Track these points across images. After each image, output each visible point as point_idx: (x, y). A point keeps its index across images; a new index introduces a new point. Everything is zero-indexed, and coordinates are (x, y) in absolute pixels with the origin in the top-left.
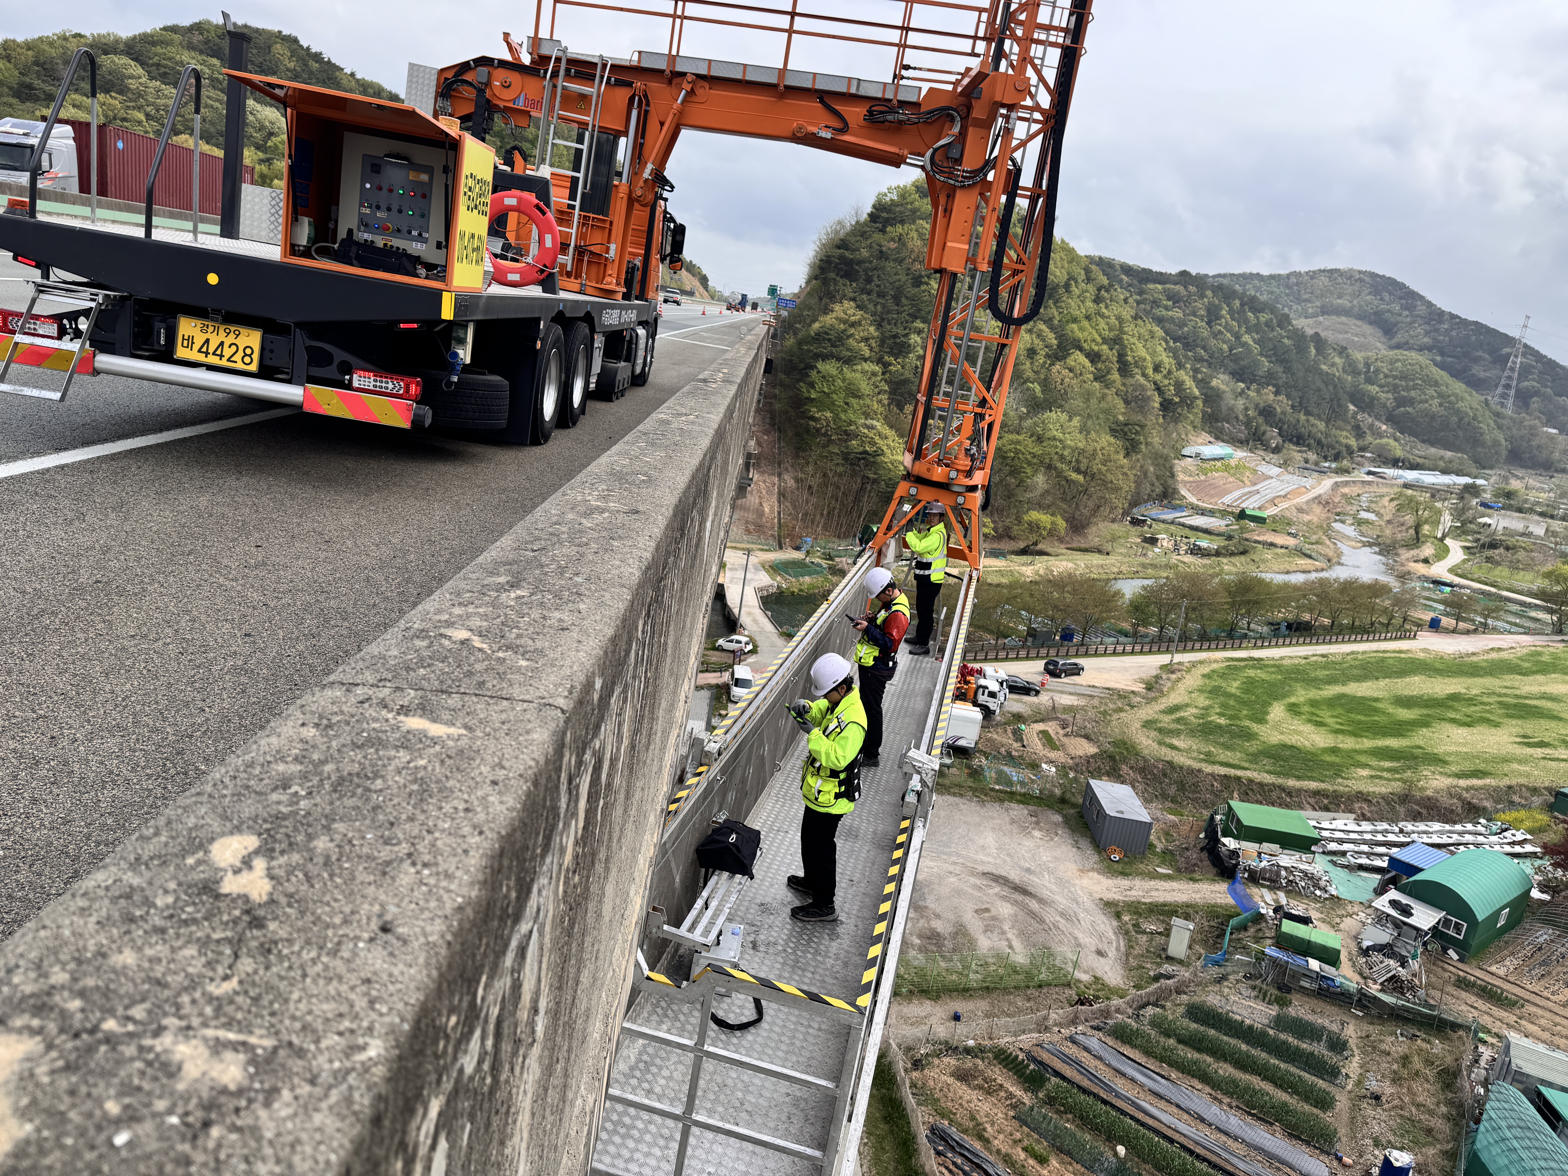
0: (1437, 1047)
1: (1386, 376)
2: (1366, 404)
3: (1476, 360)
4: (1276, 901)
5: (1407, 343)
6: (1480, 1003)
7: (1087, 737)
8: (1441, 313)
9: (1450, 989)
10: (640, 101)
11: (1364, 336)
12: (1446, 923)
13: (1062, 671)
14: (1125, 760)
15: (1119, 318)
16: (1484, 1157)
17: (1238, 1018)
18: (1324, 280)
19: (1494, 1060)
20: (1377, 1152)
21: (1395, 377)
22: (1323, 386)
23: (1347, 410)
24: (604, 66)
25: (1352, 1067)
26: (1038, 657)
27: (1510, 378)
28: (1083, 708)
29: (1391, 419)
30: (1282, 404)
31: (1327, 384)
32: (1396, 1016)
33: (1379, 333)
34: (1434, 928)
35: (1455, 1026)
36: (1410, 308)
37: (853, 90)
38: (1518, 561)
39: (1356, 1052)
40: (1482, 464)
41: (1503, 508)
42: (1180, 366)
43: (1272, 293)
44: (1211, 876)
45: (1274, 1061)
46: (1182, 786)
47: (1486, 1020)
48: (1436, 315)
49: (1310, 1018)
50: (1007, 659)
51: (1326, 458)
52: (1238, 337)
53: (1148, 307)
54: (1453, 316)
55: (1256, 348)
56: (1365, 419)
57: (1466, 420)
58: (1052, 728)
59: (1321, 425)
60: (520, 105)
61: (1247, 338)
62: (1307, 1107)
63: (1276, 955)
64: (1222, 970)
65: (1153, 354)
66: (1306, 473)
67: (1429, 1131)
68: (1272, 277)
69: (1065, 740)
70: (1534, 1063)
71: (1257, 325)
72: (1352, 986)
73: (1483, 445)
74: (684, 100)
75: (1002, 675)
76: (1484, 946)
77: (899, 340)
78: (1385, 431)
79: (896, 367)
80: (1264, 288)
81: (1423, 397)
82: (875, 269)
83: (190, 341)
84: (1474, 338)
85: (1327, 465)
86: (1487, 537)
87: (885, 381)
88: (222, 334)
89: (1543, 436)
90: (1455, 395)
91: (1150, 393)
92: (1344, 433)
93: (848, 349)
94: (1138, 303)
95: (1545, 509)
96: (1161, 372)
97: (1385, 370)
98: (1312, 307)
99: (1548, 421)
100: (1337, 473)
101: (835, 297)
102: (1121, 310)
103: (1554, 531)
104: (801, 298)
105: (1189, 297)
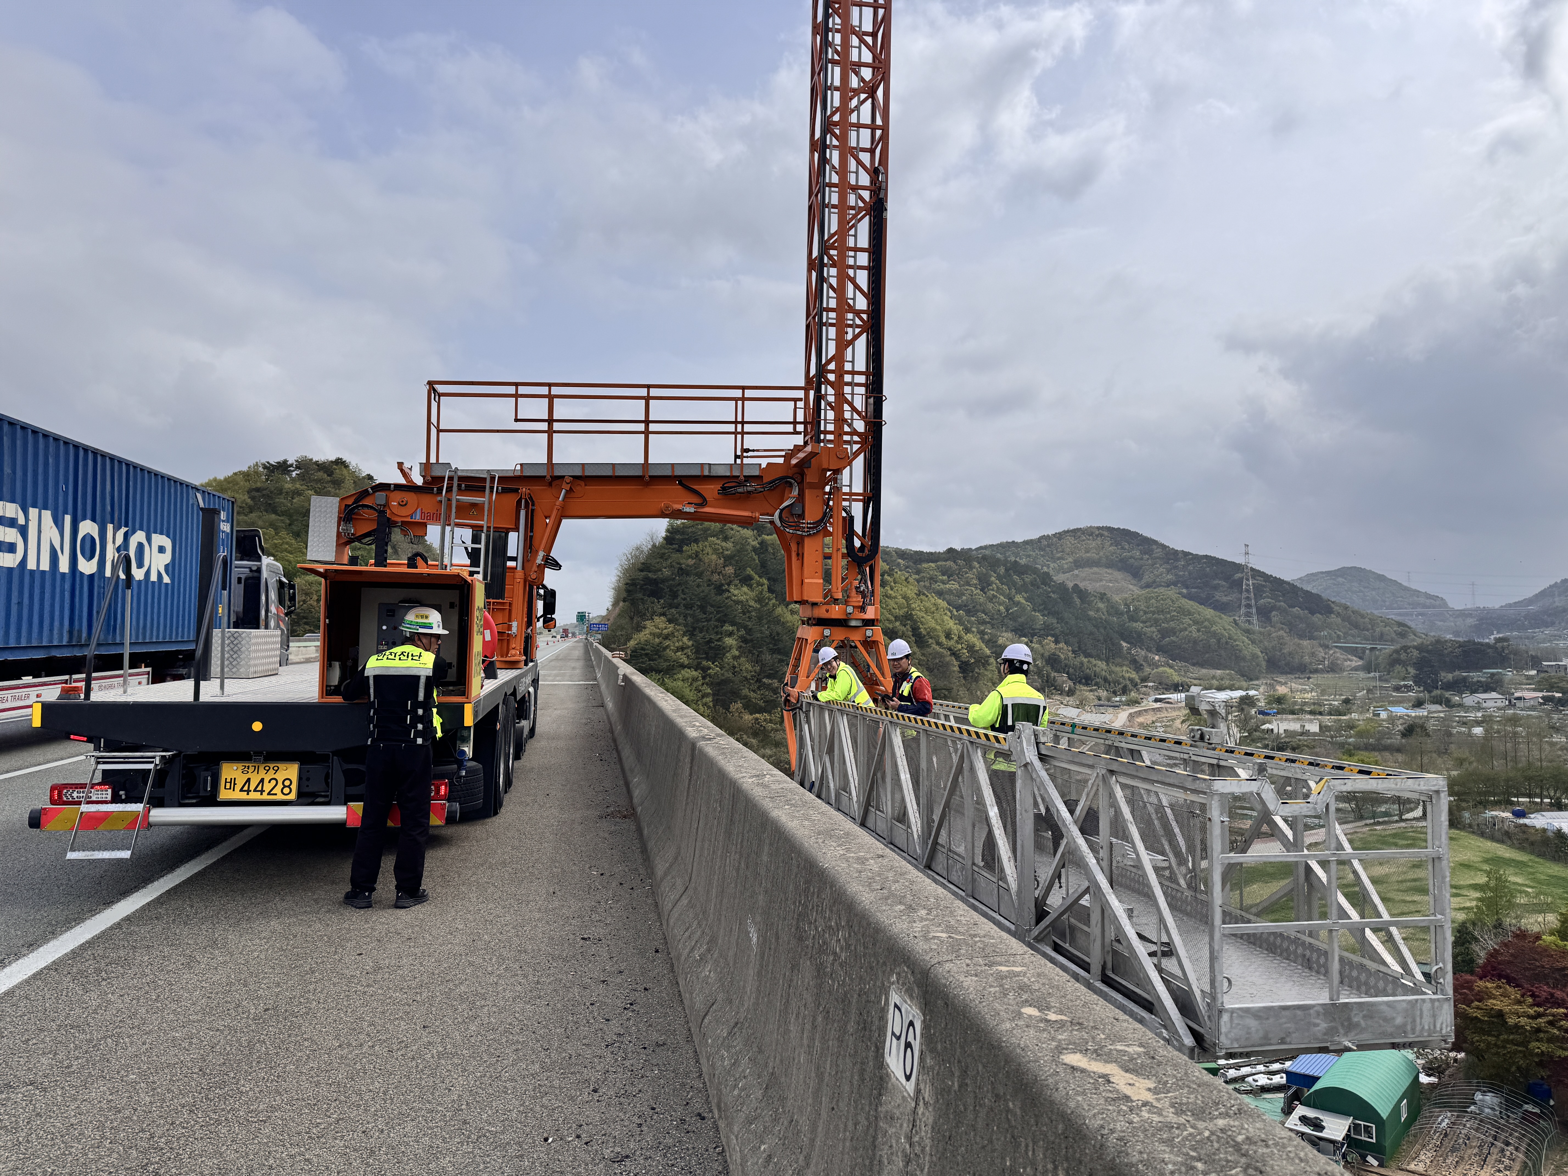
1: (1145, 613)
2: (1136, 639)
3: (1216, 588)
5: (1154, 582)
8: (1176, 552)
10: (526, 501)
11: (1116, 581)
12: (1356, 1128)
15: (905, 597)
18: (1069, 541)
21: (1154, 613)
22: (1095, 630)
23: (1121, 647)
24: (493, 478)
27: (1248, 598)
29: (1160, 650)
30: (1064, 651)
31: (1097, 627)
33: (1130, 578)
34: (1348, 1136)
36: (1149, 552)
37: (706, 473)
40: (1249, 676)
41: (1278, 713)
42: (968, 630)
43: (1029, 556)
48: (1172, 556)
51: (1115, 693)
52: (1010, 598)
53: (927, 584)
54: (1186, 554)
55: (1028, 606)
56: (1140, 653)
57: (1223, 640)
59: (1103, 665)
60: (417, 518)
61: (1019, 598)
65: (942, 623)
66: (1102, 709)
68: (1026, 543)
71: (1025, 584)
73: (1244, 659)
74: (565, 497)
76: (1397, 1145)
77: (713, 645)
78: (1159, 661)
79: (714, 669)
80: (1022, 553)
81: (1181, 626)
82: (679, 584)
83: (233, 783)
84: (1208, 569)
85: (1118, 699)
86: (1273, 741)
87: (707, 684)
88: (262, 772)
89: (1291, 643)
90: (1208, 620)
91: (948, 659)
92: (1125, 668)
93: (666, 660)
94: (918, 581)
95: (1312, 707)
96: (952, 638)
97: (1142, 607)
98: (1067, 563)
99: (1291, 630)
100: (1129, 705)
101: (645, 614)
102: (904, 589)
103: (1326, 726)
104: (612, 620)
105: (960, 569)
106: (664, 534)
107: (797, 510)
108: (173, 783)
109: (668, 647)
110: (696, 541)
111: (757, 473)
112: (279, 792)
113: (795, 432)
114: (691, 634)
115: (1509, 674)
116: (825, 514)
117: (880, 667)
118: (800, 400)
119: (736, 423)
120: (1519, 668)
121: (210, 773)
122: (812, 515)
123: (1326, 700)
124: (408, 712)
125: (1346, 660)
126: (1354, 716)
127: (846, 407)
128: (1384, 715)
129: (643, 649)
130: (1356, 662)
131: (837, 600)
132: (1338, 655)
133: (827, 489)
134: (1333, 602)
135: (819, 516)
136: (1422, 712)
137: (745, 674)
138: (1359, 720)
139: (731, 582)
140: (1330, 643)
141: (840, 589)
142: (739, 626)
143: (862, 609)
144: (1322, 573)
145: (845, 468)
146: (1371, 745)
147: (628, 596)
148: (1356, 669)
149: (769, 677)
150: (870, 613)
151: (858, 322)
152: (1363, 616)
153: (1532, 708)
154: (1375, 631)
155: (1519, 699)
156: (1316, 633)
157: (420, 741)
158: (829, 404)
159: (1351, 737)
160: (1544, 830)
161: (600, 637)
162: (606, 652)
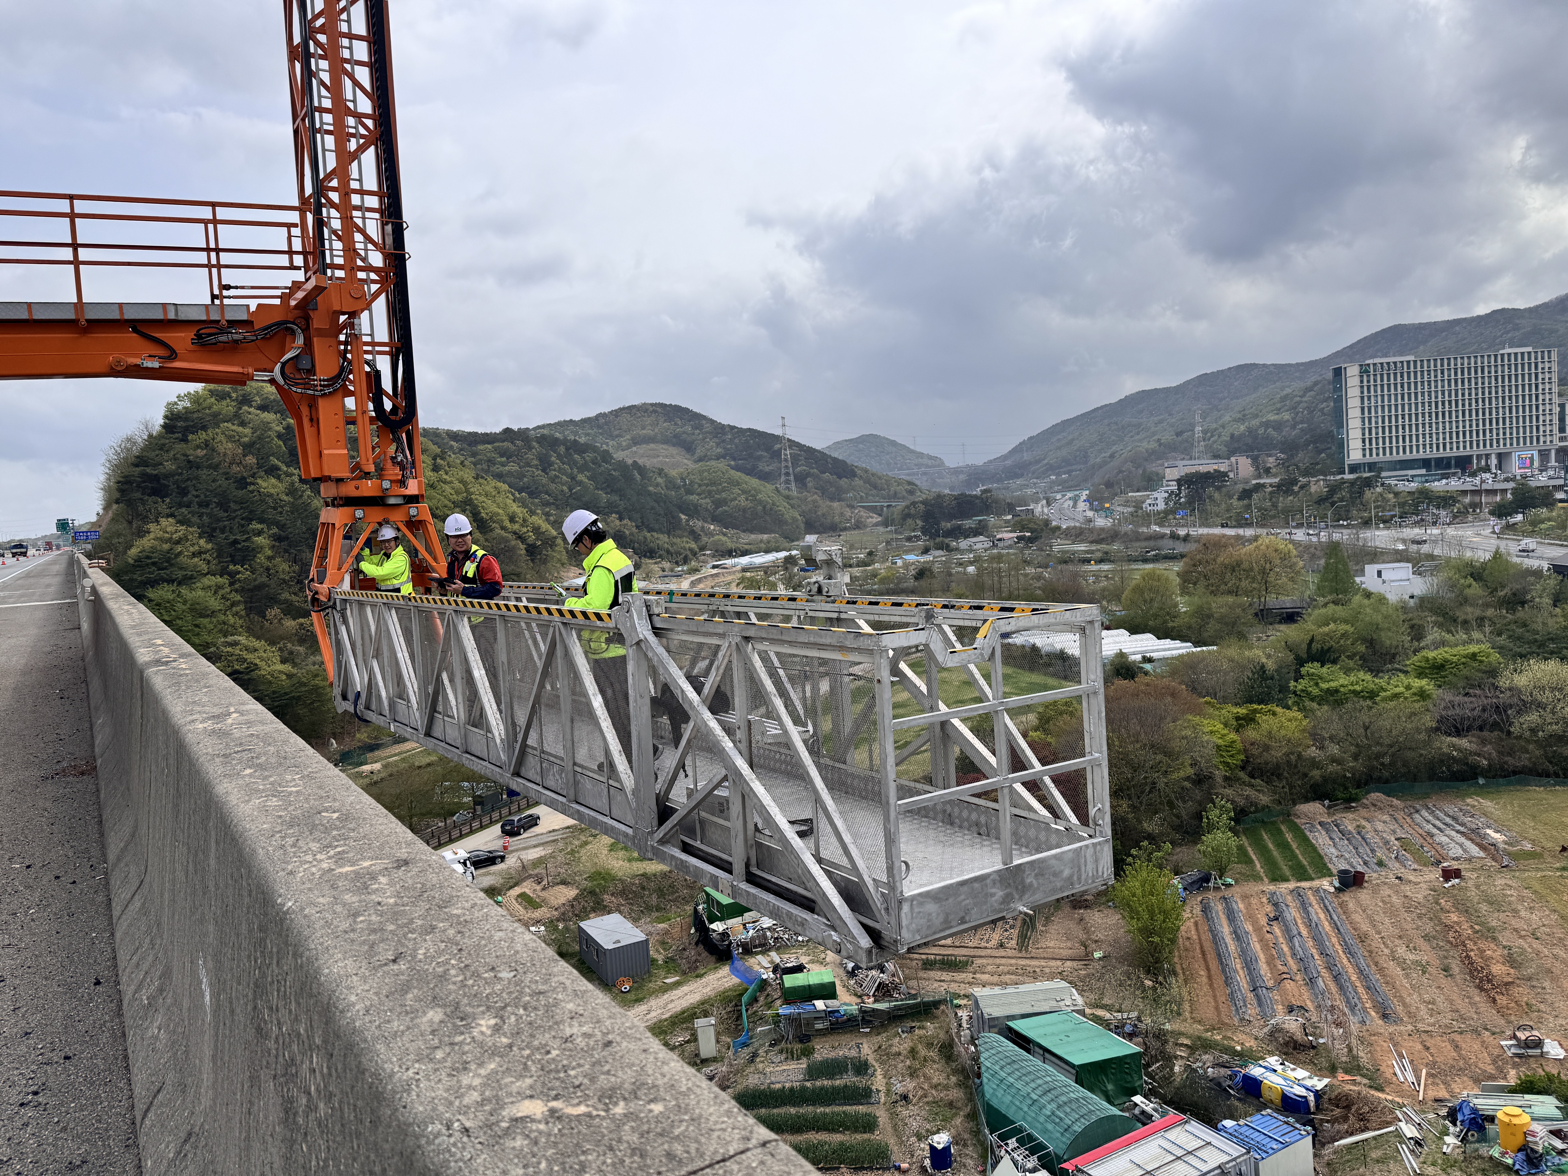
0: (930, 1028)
1: (700, 485)
2: (693, 511)
3: (759, 458)
4: (772, 962)
5: (706, 456)
6: (945, 976)
7: (564, 883)
8: (722, 427)
9: (922, 974)
11: (672, 456)
13: (519, 828)
14: (604, 890)
15: (461, 481)
16: (995, 1103)
17: (778, 1086)
18: (626, 417)
19: (971, 1018)
20: (922, 1145)
21: (707, 485)
22: (656, 505)
23: (680, 520)
25: (878, 1082)
26: (492, 823)
27: (787, 467)
28: (552, 856)
29: (715, 519)
30: (629, 527)
31: (658, 502)
32: (894, 1018)
33: (683, 453)
35: (936, 1004)
36: (699, 427)
37: (171, 316)
39: (877, 1065)
40: (791, 537)
42: (532, 513)
43: (587, 435)
44: (712, 966)
45: (820, 1110)
46: (660, 892)
47: (954, 988)
48: (719, 430)
49: (832, 1055)
50: (461, 836)
51: (677, 563)
52: (573, 478)
53: (485, 466)
54: (732, 428)
55: (591, 485)
56: (696, 524)
57: (768, 507)
58: (527, 887)
59: (665, 538)
61: (581, 477)
62: (859, 1137)
63: (788, 1012)
64: (751, 1049)
65: (505, 507)
66: (666, 580)
67: (951, 1104)
68: (584, 421)
69: (544, 894)
70: (997, 1005)
71: (586, 464)
72: (854, 1009)
73: (786, 523)
75: (463, 854)
77: (239, 546)
78: (714, 530)
79: (244, 574)
80: (580, 432)
81: (732, 496)
82: (188, 480)
84: (752, 441)
85: (680, 569)
87: (236, 591)
89: (824, 505)
90: (754, 489)
91: (513, 543)
92: (685, 539)
93: (181, 569)
94: (475, 464)
96: (517, 522)
97: (697, 480)
98: (625, 441)
99: (823, 494)
100: (690, 573)
101: (147, 517)
102: (461, 473)
103: (856, 577)
104: (104, 526)
105: (519, 450)
106: (161, 422)
107: (305, 364)
109: (180, 553)
110: (204, 428)
111: (244, 317)
113: (292, 267)
114: (210, 537)
115: (992, 520)
116: (342, 369)
117: (429, 549)
118: (295, 225)
119: (208, 250)
120: (999, 514)
122: (325, 369)
123: (854, 554)
125: (868, 518)
126: (877, 565)
127: (358, 237)
128: (900, 563)
129: (148, 557)
130: (876, 519)
131: (369, 473)
132: (862, 513)
133: (342, 338)
134: (856, 467)
135: (335, 372)
136: (928, 558)
137: (282, 576)
138: (880, 569)
139: (254, 473)
140: (855, 504)
141: (371, 461)
142: (269, 523)
143: (402, 483)
144: (846, 441)
145: (362, 311)
146: (891, 589)
147: (122, 496)
148: (876, 525)
150: (413, 488)
151: (363, 131)
152: (880, 478)
153: (1009, 547)
154: (890, 491)
155: (1000, 540)
156: (843, 495)
158: (334, 232)
159: (875, 584)
160: (1023, 646)
161: (89, 547)
162: (85, 561)
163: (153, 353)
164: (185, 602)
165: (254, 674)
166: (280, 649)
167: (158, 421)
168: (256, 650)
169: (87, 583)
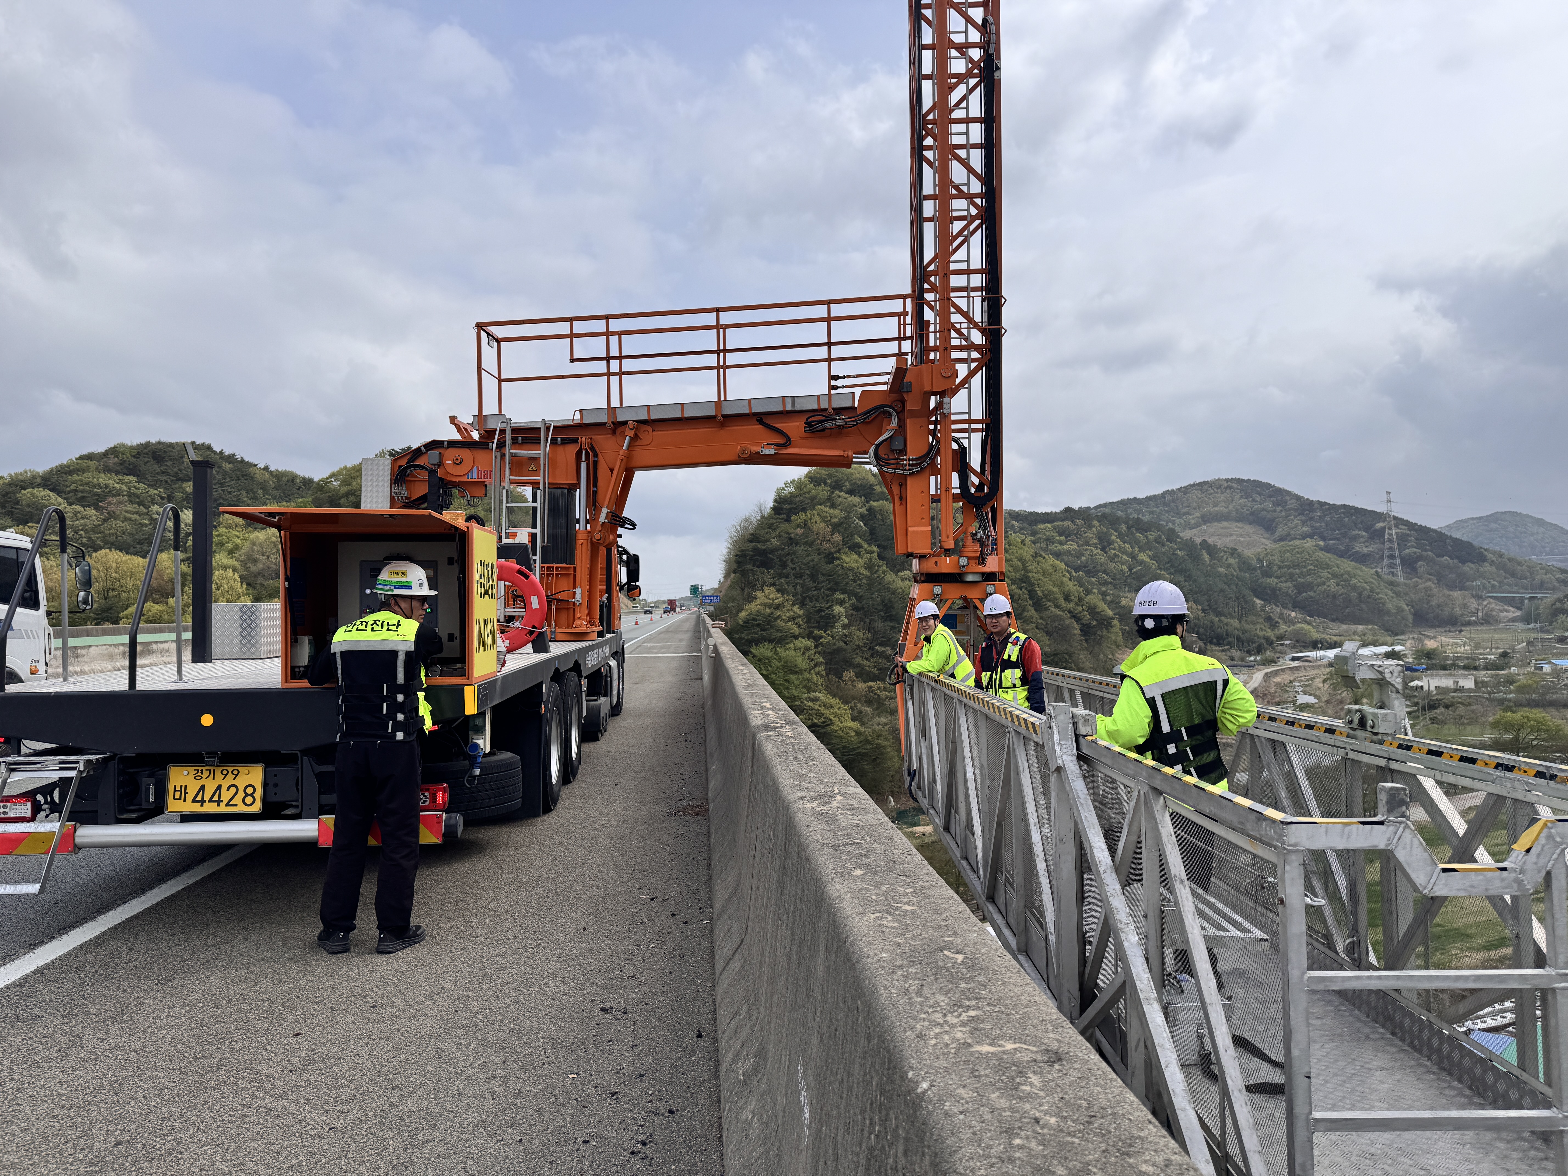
1: (1280, 568)
2: (1270, 595)
3: (1355, 538)
5: (1289, 535)
8: (1311, 503)
10: (587, 454)
11: (1248, 535)
15: (1020, 559)
18: (1196, 494)
21: (1289, 567)
22: (1226, 587)
23: (1254, 605)
24: (548, 428)
27: (1391, 549)
29: (1296, 606)
31: (1229, 586)
33: (1261, 530)
36: (1281, 503)
37: (789, 407)
38: (1461, 717)
40: (1394, 631)
41: (1427, 669)
42: (1088, 592)
43: (1152, 513)
48: (1306, 507)
51: (1249, 653)
52: (1133, 557)
53: (1043, 545)
54: (1322, 504)
55: (1153, 564)
56: (1275, 610)
57: (1365, 593)
59: (1235, 623)
60: (474, 477)
61: (1142, 556)
65: (1061, 585)
68: (1149, 498)
71: (1148, 543)
73: (1388, 613)
74: (629, 446)
77: (823, 614)
78: (1295, 618)
79: (826, 638)
80: (1144, 509)
81: (1319, 580)
82: (788, 554)
83: (183, 792)
84: (1347, 519)
85: (1252, 658)
86: (1424, 699)
87: (819, 653)
88: (219, 776)
89: (1440, 595)
90: (1348, 573)
91: (1067, 622)
92: (1259, 626)
93: (778, 630)
94: (1034, 543)
95: (1466, 662)
96: (1072, 600)
97: (1277, 562)
98: (1194, 519)
99: (1439, 581)
100: (1264, 665)
101: (755, 585)
102: (1020, 551)
103: (1483, 682)
104: (723, 591)
105: (1078, 529)
106: (771, 504)
107: (898, 445)
108: (108, 793)
109: (779, 617)
110: (804, 510)
111: (848, 404)
112: (240, 803)
114: (802, 605)
116: (931, 448)
121: (153, 780)
122: (914, 450)
123: (1481, 654)
124: (384, 699)
125: (1501, 611)
126: (1513, 670)
128: (1547, 668)
129: (754, 619)
130: (1514, 613)
131: (949, 550)
132: (1493, 606)
134: (1486, 550)
135: (924, 451)
137: (857, 643)
138: (1519, 675)
139: (840, 549)
140: (1484, 594)
141: (951, 538)
142: (852, 594)
143: (982, 560)
144: (1473, 519)
145: (959, 389)
146: (1534, 700)
147: (738, 567)
148: (1514, 620)
149: (881, 644)
150: (990, 565)
152: (1520, 564)
154: (1534, 579)
156: (1468, 583)
157: (400, 736)
159: (1510, 693)
161: (712, 608)
162: (709, 622)
163: (770, 441)
164: (780, 660)
165: (828, 729)
166: (851, 708)
167: (769, 503)
168: (832, 707)
169: (711, 642)
